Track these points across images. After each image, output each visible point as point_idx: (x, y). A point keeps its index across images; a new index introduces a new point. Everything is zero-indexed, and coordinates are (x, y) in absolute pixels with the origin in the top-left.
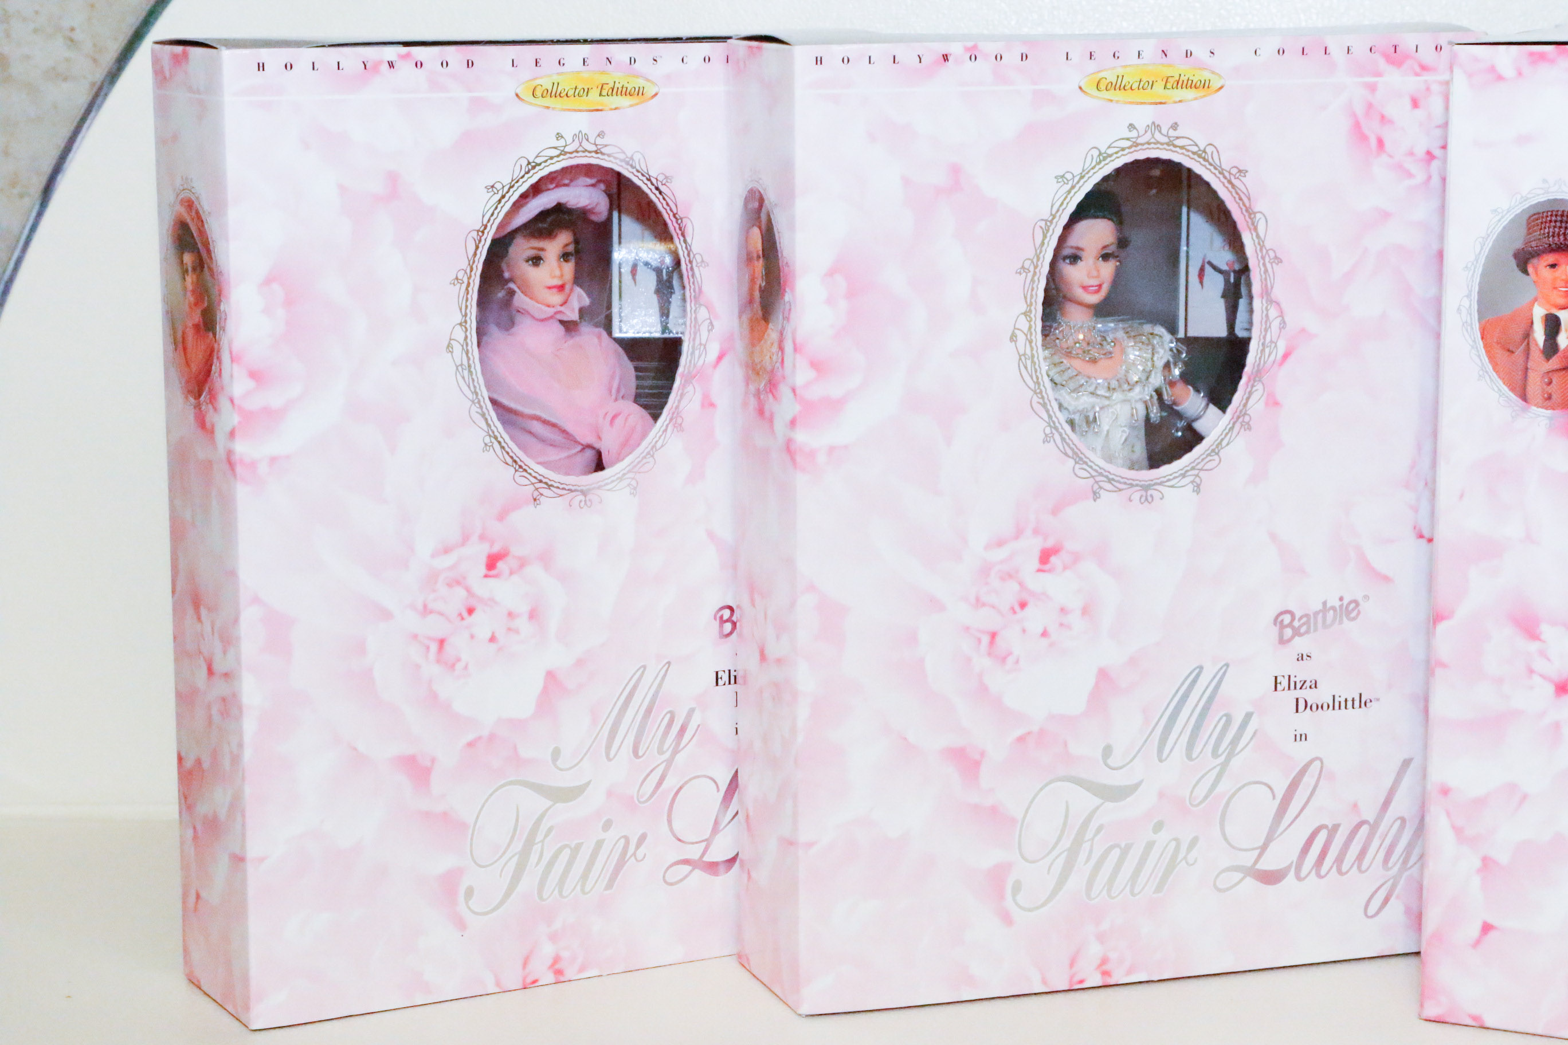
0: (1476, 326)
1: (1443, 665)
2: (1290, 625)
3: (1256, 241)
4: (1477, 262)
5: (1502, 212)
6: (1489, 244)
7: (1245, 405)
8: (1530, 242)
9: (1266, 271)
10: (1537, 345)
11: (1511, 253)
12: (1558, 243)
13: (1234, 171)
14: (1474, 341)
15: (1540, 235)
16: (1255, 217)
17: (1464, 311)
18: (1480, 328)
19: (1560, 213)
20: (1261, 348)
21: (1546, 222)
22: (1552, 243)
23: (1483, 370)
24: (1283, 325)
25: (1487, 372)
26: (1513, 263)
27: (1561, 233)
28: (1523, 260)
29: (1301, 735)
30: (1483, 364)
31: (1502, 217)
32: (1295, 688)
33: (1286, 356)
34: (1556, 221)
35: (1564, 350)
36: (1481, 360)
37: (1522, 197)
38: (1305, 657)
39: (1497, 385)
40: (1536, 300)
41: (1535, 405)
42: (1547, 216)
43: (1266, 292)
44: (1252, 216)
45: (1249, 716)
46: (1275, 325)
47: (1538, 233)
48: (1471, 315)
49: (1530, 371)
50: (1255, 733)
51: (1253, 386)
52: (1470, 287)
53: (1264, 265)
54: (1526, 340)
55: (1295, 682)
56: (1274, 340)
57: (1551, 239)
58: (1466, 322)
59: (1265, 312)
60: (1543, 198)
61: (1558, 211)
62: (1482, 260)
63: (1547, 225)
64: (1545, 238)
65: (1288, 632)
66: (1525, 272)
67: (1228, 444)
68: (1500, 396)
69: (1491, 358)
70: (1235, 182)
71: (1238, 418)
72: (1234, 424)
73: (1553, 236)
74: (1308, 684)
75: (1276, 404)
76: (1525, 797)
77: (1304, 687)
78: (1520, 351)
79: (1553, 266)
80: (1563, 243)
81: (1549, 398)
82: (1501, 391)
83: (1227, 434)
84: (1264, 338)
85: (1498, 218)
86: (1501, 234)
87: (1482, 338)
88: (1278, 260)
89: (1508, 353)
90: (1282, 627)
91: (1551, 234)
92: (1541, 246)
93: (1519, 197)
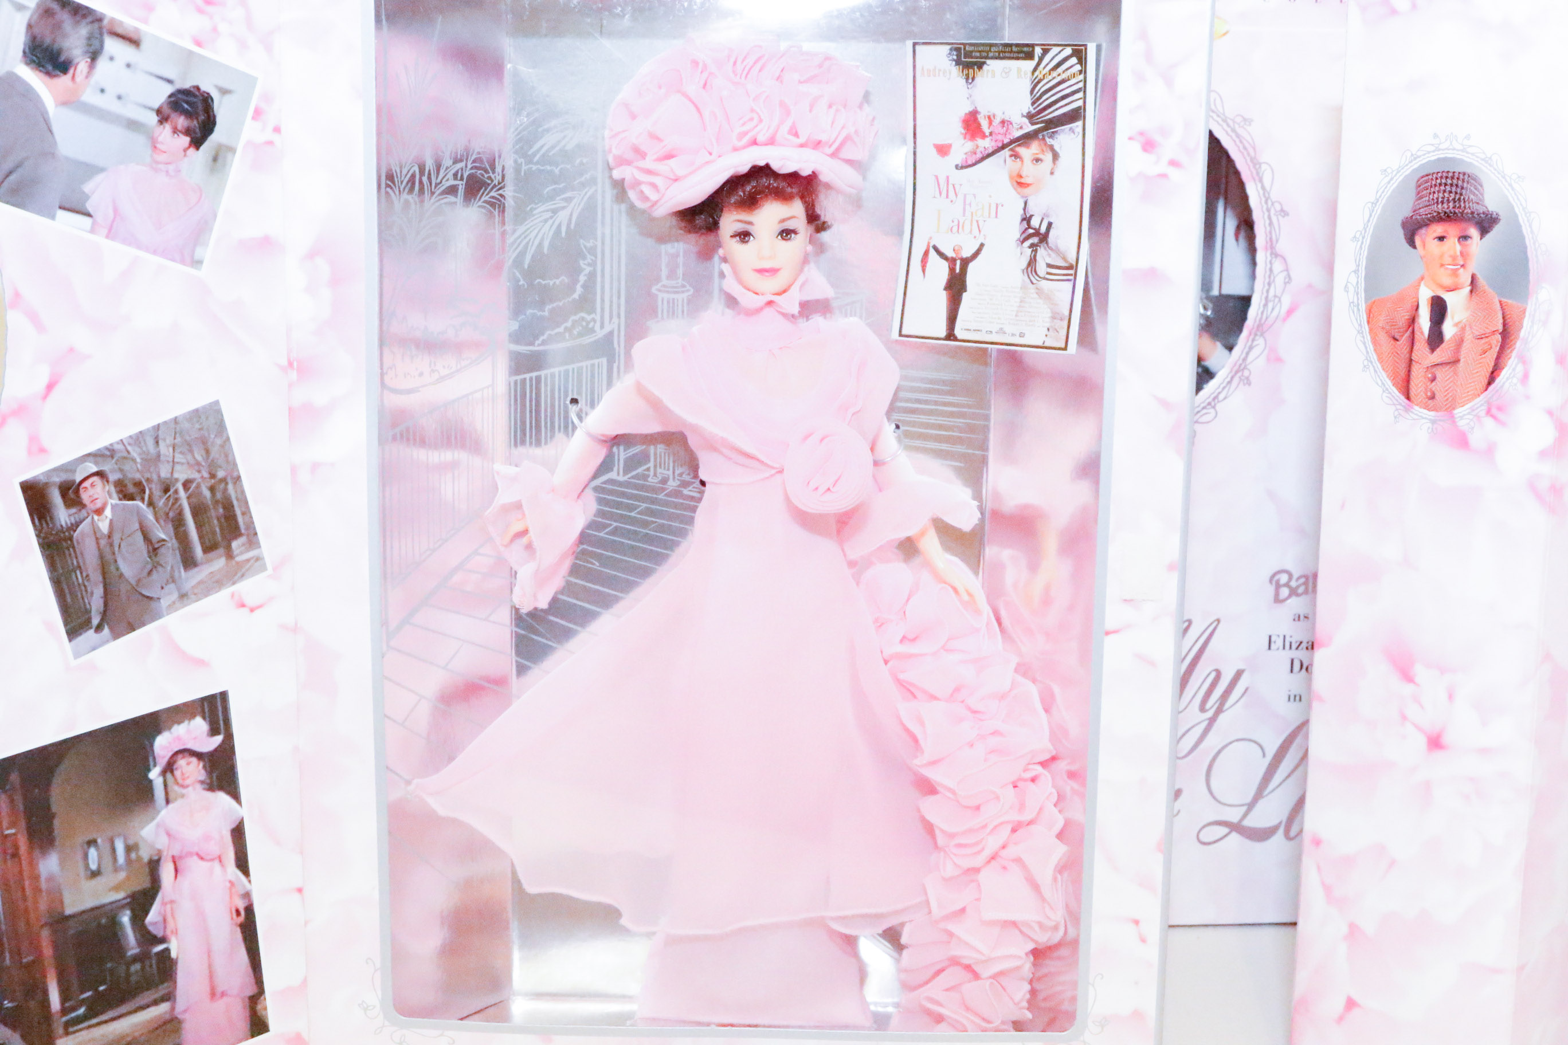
0: (1363, 307)
2: (1287, 585)
3: (1261, 192)
4: (1365, 232)
5: (1392, 173)
6: (1378, 210)
7: (1244, 360)
9: (1271, 224)
10: (1422, 333)
12: (1447, 211)
13: (1239, 119)
14: (1360, 325)
15: (1429, 201)
16: (1260, 167)
17: (1351, 289)
18: (1366, 309)
19: (1450, 175)
20: (1263, 302)
21: (1435, 185)
22: (1440, 211)
23: (1367, 359)
24: (1288, 279)
25: (1371, 362)
26: (1400, 234)
27: (1451, 199)
28: (1412, 230)
29: (1295, 696)
30: (1367, 352)
31: (1392, 179)
32: (1291, 647)
33: (1290, 312)
34: (1446, 185)
35: (1449, 340)
36: (1366, 348)
37: (1412, 155)
38: (1302, 618)
39: (1381, 378)
40: (1422, 278)
42: (1437, 179)
43: (1271, 246)
44: (1257, 166)
45: (1239, 674)
46: (1280, 279)
47: (1427, 198)
49: (1414, 363)
50: (1247, 690)
51: (1253, 340)
53: (1270, 218)
54: (1411, 328)
55: (1291, 643)
56: (1278, 294)
57: (1440, 206)
58: (1353, 302)
59: (1269, 266)
60: (1433, 157)
61: (1448, 172)
62: (1370, 230)
63: (1437, 189)
64: (1434, 204)
65: (1285, 592)
66: (1412, 243)
67: (1225, 398)
68: (1384, 391)
70: (1240, 131)
71: (1237, 372)
72: (1232, 378)
73: (1442, 203)
74: (1304, 645)
75: (1279, 359)
76: (1393, 863)
77: (1300, 648)
78: (1404, 339)
79: (1441, 239)
80: (1452, 211)
81: (1433, 397)
82: (1384, 386)
83: (1224, 388)
84: (1268, 291)
85: (1387, 179)
87: (1368, 322)
88: (1284, 213)
89: (1392, 342)
90: (1278, 586)
91: (1440, 200)
92: (1430, 214)
93: (1409, 154)
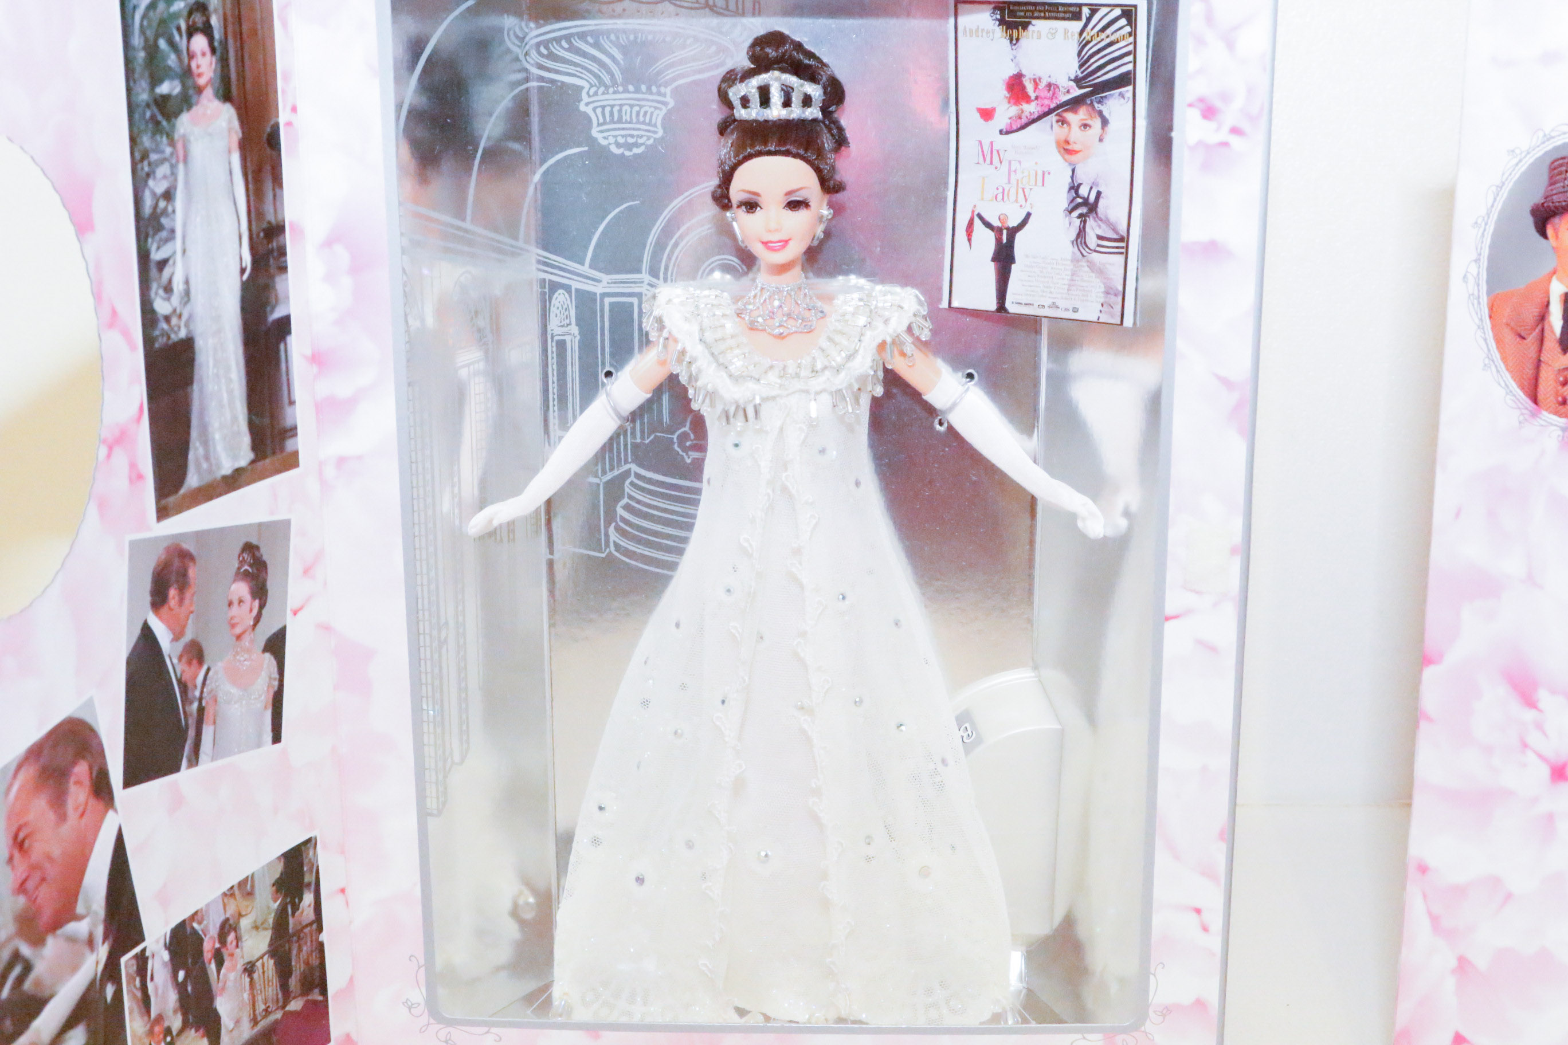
1: (1429, 719)
8: (1552, 195)
11: (1528, 209)
41: (1546, 410)
48: (1478, 285)
52: (1479, 250)
69: (1499, 342)
86: (1518, 182)
